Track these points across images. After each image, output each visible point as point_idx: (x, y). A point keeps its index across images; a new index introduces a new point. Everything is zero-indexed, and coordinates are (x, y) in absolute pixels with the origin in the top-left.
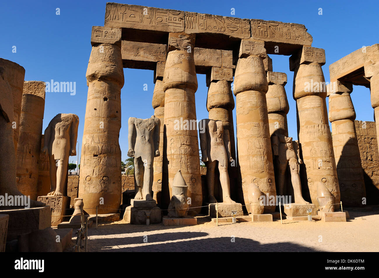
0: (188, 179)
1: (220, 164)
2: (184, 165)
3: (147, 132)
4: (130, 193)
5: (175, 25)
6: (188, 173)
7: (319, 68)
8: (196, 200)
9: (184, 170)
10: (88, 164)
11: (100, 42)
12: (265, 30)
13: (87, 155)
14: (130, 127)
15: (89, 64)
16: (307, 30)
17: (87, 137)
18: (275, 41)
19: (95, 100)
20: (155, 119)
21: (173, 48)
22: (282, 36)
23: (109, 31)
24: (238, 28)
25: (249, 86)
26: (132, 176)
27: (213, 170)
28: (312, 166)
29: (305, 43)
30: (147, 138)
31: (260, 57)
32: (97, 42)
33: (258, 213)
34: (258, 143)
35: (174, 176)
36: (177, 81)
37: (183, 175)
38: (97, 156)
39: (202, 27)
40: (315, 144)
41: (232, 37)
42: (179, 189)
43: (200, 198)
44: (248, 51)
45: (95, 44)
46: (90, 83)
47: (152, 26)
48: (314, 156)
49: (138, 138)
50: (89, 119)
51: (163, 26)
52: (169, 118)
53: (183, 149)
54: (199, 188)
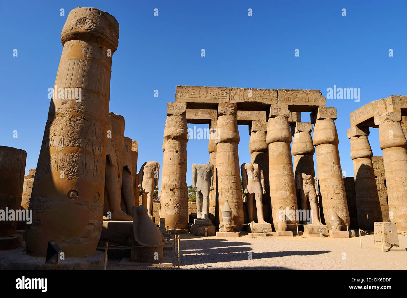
0: (234, 206)
1: (256, 196)
2: (230, 197)
3: (205, 174)
4: (194, 215)
5: (223, 97)
6: (233, 202)
7: (332, 122)
8: (239, 221)
9: (230, 200)
10: (167, 196)
11: (172, 113)
12: (289, 97)
13: (166, 190)
14: (194, 171)
15: (165, 128)
16: (322, 94)
17: (165, 178)
18: (296, 104)
19: (170, 152)
20: (210, 164)
21: (221, 114)
22: (302, 100)
23: (178, 105)
24: (269, 96)
25: (276, 139)
26: (194, 203)
27: (251, 200)
28: (326, 196)
29: (320, 104)
30: (205, 178)
31: (285, 116)
32: (171, 113)
33: (282, 231)
34: (284, 180)
35: (223, 204)
36: (225, 137)
37: (229, 204)
38: (172, 190)
39: (242, 98)
40: (328, 180)
41: (264, 104)
42: (226, 213)
43: (242, 219)
44: (276, 113)
45: (169, 115)
46: (166, 141)
47: (207, 100)
48: (328, 189)
49: (199, 178)
50: (167, 166)
51: (214, 99)
52: (219, 164)
53: (229, 185)
54: (242, 212)
